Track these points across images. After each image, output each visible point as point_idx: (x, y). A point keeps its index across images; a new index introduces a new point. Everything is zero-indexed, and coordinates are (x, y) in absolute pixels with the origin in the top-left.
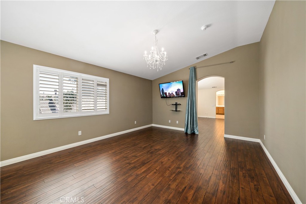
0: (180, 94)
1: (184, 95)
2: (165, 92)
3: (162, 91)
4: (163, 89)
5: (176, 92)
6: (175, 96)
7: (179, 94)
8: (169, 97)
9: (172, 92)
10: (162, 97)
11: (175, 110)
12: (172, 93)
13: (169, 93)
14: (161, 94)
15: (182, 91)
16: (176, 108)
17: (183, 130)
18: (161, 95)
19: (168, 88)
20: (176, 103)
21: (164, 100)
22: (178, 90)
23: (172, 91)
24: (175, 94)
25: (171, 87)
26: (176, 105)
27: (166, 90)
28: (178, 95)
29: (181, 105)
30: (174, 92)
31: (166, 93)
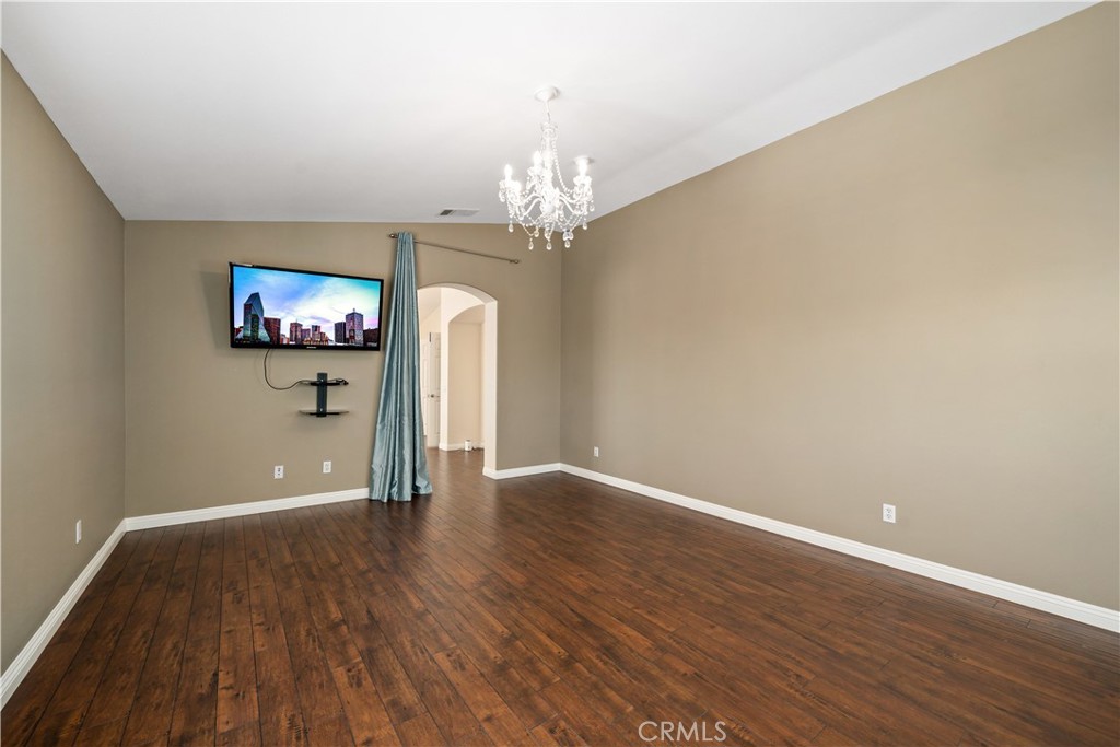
0: (359, 338)
1: (373, 341)
2: (265, 316)
3: (247, 307)
4: (255, 297)
5: (340, 327)
6: (331, 344)
7: (353, 337)
8: (288, 347)
9: (316, 323)
10: (237, 344)
11: (313, 408)
12: (316, 328)
13: (295, 326)
14: (239, 322)
15: (370, 322)
16: (322, 400)
17: (361, 493)
18: (233, 331)
19: (294, 295)
20: (322, 376)
21: (251, 360)
22: (354, 317)
23: (313, 318)
24: (331, 335)
25: (314, 295)
26: (322, 385)
27: (279, 307)
28: (346, 340)
29: (346, 383)
30: (328, 321)
31: (278, 322)
